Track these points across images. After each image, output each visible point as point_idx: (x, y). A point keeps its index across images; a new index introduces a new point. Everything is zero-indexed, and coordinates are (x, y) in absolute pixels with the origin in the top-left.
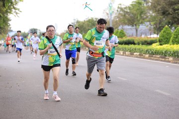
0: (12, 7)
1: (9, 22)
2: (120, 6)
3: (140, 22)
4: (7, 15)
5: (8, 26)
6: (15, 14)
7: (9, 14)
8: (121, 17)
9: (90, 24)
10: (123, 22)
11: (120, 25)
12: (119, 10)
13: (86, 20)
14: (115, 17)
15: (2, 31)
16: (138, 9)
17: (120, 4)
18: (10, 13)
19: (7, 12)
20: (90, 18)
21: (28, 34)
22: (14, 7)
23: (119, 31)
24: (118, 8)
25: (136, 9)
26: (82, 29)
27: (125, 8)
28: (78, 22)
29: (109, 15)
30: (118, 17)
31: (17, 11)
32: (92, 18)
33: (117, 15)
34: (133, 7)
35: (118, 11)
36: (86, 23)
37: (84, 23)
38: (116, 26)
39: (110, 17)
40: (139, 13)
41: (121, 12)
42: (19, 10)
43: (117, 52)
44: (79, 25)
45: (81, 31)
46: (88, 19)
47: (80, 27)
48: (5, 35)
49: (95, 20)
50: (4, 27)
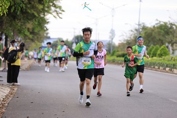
0: (51, 4)
1: (46, 25)
4: (44, 15)
5: (45, 31)
6: (55, 14)
7: (46, 14)
9: (163, 31)
13: (156, 26)
15: (36, 37)
18: (48, 12)
19: (44, 11)
20: (162, 23)
21: (72, 43)
22: (54, 4)
26: (150, 39)
28: (144, 28)
31: (58, 10)
32: (166, 23)
36: (156, 30)
37: (153, 30)
42: (60, 7)
44: (145, 33)
45: (148, 42)
46: (159, 25)
47: (147, 36)
48: (39, 43)
49: (169, 26)
50: (39, 31)
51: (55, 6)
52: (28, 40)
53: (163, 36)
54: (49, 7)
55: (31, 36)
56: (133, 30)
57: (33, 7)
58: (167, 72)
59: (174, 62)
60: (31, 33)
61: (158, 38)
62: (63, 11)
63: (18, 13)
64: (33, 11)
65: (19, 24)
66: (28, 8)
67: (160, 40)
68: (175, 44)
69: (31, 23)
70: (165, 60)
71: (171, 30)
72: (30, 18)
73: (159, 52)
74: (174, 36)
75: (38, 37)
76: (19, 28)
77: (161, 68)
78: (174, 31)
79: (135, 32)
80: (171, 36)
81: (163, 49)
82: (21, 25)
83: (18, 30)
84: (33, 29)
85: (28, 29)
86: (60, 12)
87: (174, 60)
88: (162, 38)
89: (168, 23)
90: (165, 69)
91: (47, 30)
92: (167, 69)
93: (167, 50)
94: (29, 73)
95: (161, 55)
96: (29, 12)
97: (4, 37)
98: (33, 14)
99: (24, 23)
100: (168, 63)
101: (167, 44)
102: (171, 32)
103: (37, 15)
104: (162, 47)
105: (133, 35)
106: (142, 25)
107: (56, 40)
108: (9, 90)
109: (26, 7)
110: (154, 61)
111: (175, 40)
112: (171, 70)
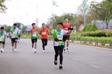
2: (92, 3)
3: (110, 17)
8: (94, 13)
10: (95, 17)
11: (92, 20)
12: (92, 7)
14: (89, 13)
16: (108, 6)
17: (93, 2)
20: (66, 14)
23: (92, 25)
24: (91, 5)
25: (106, 6)
27: (97, 5)
28: (56, 17)
29: (83, 11)
30: (91, 13)
31: (3, 8)
32: (68, 14)
33: (90, 11)
34: (104, 4)
35: (90, 7)
37: (61, 18)
38: (89, 21)
39: (84, 13)
40: (110, 10)
41: (94, 9)
42: (4, 6)
43: (90, 43)
44: (57, 20)
46: (64, 15)
49: (71, 15)
56: (50, 19)
59: (74, 37)
62: (6, 8)
68: (74, 26)
71: (72, 18)
74: (73, 21)
78: (74, 18)
79: (51, 20)
80: (72, 21)
86: (5, 9)
89: (70, 14)
102: (72, 19)
105: (49, 22)
106: (55, 15)
111: (74, 23)
112: (72, 41)
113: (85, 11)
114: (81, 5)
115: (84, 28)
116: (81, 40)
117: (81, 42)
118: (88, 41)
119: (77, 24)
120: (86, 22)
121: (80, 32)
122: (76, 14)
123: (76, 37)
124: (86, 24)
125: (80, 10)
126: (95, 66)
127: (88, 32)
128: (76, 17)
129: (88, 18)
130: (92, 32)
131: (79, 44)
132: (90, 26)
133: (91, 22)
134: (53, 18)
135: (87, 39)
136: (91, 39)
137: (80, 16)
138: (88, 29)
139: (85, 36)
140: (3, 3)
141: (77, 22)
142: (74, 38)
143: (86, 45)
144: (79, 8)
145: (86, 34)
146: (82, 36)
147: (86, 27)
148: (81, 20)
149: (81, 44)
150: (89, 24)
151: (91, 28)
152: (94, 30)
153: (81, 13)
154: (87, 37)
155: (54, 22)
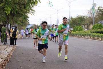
0: (30, 9)
1: (28, 19)
2: (99, 8)
4: (27, 14)
6: (32, 13)
7: (28, 13)
8: (100, 16)
9: (80, 20)
11: (99, 21)
12: (99, 11)
13: (77, 17)
14: (96, 15)
15: (23, 24)
17: (100, 7)
20: (79, 16)
22: (31, 9)
23: (99, 24)
24: (98, 9)
27: (102, 10)
28: (72, 19)
29: (92, 14)
30: (98, 16)
31: (33, 11)
32: (81, 16)
33: (97, 14)
35: (98, 11)
36: (77, 19)
38: (96, 21)
39: (93, 16)
41: (100, 12)
42: (34, 11)
43: (97, 38)
44: (72, 21)
45: (73, 24)
46: (78, 17)
47: (73, 22)
48: (25, 27)
49: (83, 17)
50: (25, 21)
51: (32, 10)
52: (20, 26)
53: (80, 22)
54: (29, 10)
55: (21, 24)
57: (22, 11)
58: (83, 38)
59: (85, 33)
60: (21, 22)
61: (78, 23)
62: (35, 12)
63: (15, 13)
64: (22, 12)
65: (16, 19)
66: (20, 11)
67: (79, 23)
68: (86, 25)
69: (21, 18)
70: (81, 32)
71: (84, 19)
72: (20, 15)
73: (79, 29)
74: (85, 22)
75: (24, 24)
76: (16, 20)
77: (80, 36)
78: (85, 20)
80: (84, 22)
81: (80, 28)
82: (17, 19)
83: (16, 21)
84: (22, 21)
85: (20, 21)
87: (85, 32)
88: (80, 23)
90: (81, 36)
91: (28, 21)
92: (83, 36)
93: (82, 28)
94: (21, 40)
95: (79, 30)
96: (20, 13)
97: (9, 25)
98: (22, 14)
99: (18, 18)
100: (83, 34)
101: (82, 26)
102: (84, 20)
103: (24, 14)
104: (80, 27)
106: (71, 17)
107: (32, 25)
108: (12, 48)
109: (19, 11)
110: (76, 33)
111: (85, 23)
112: (84, 37)
113: (94, 14)
114: (91, 10)
115: (93, 27)
116: (91, 36)
117: (91, 38)
118: (96, 37)
119: (88, 24)
120: (94, 23)
121: (90, 30)
122: (87, 16)
123: (87, 33)
124: (94, 24)
125: (90, 13)
126: (101, 56)
127: (96, 30)
128: (87, 19)
129: (96, 20)
130: (99, 30)
131: (89, 39)
132: (98, 25)
133: (98, 22)
134: (69, 19)
135: (95, 35)
136: (99, 35)
137: (90, 18)
138: (96, 28)
139: (94, 33)
140: (32, 8)
141: (88, 22)
142: (85, 35)
143: (95, 39)
144: (89, 12)
145: (94, 31)
146: (91, 33)
147: (95, 26)
148: (91, 21)
149: (90, 39)
150: (97, 24)
151: (98, 27)
152: (100, 29)
153: (91, 16)
154: (95, 34)
155: (70, 22)
